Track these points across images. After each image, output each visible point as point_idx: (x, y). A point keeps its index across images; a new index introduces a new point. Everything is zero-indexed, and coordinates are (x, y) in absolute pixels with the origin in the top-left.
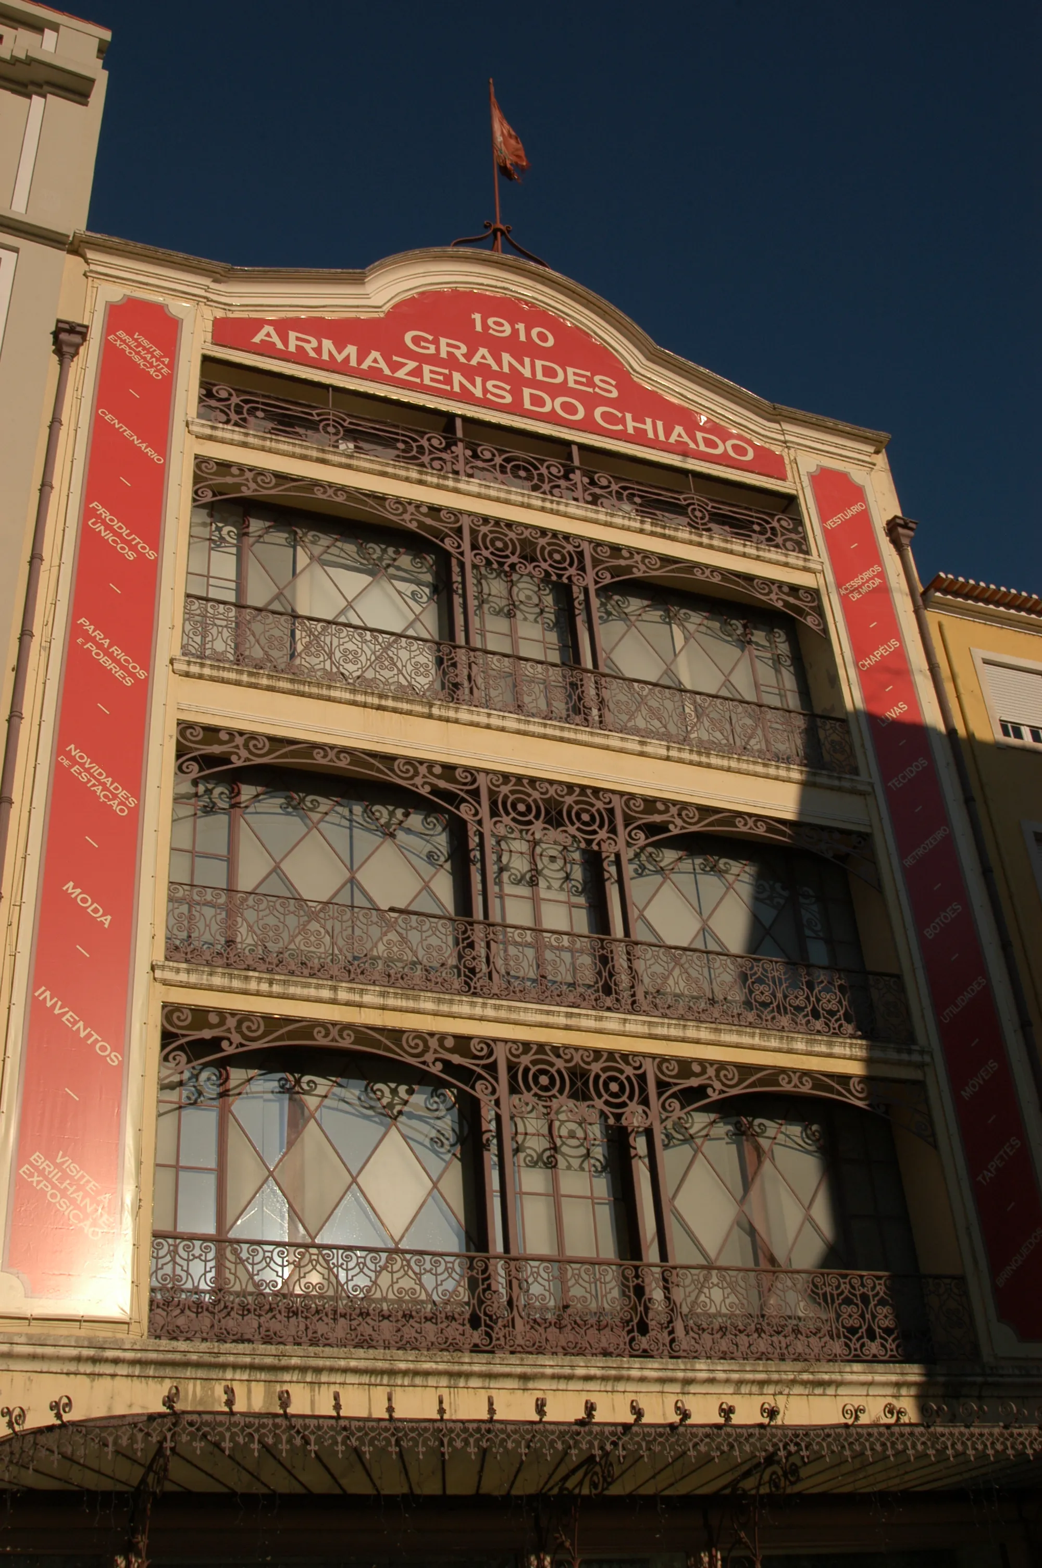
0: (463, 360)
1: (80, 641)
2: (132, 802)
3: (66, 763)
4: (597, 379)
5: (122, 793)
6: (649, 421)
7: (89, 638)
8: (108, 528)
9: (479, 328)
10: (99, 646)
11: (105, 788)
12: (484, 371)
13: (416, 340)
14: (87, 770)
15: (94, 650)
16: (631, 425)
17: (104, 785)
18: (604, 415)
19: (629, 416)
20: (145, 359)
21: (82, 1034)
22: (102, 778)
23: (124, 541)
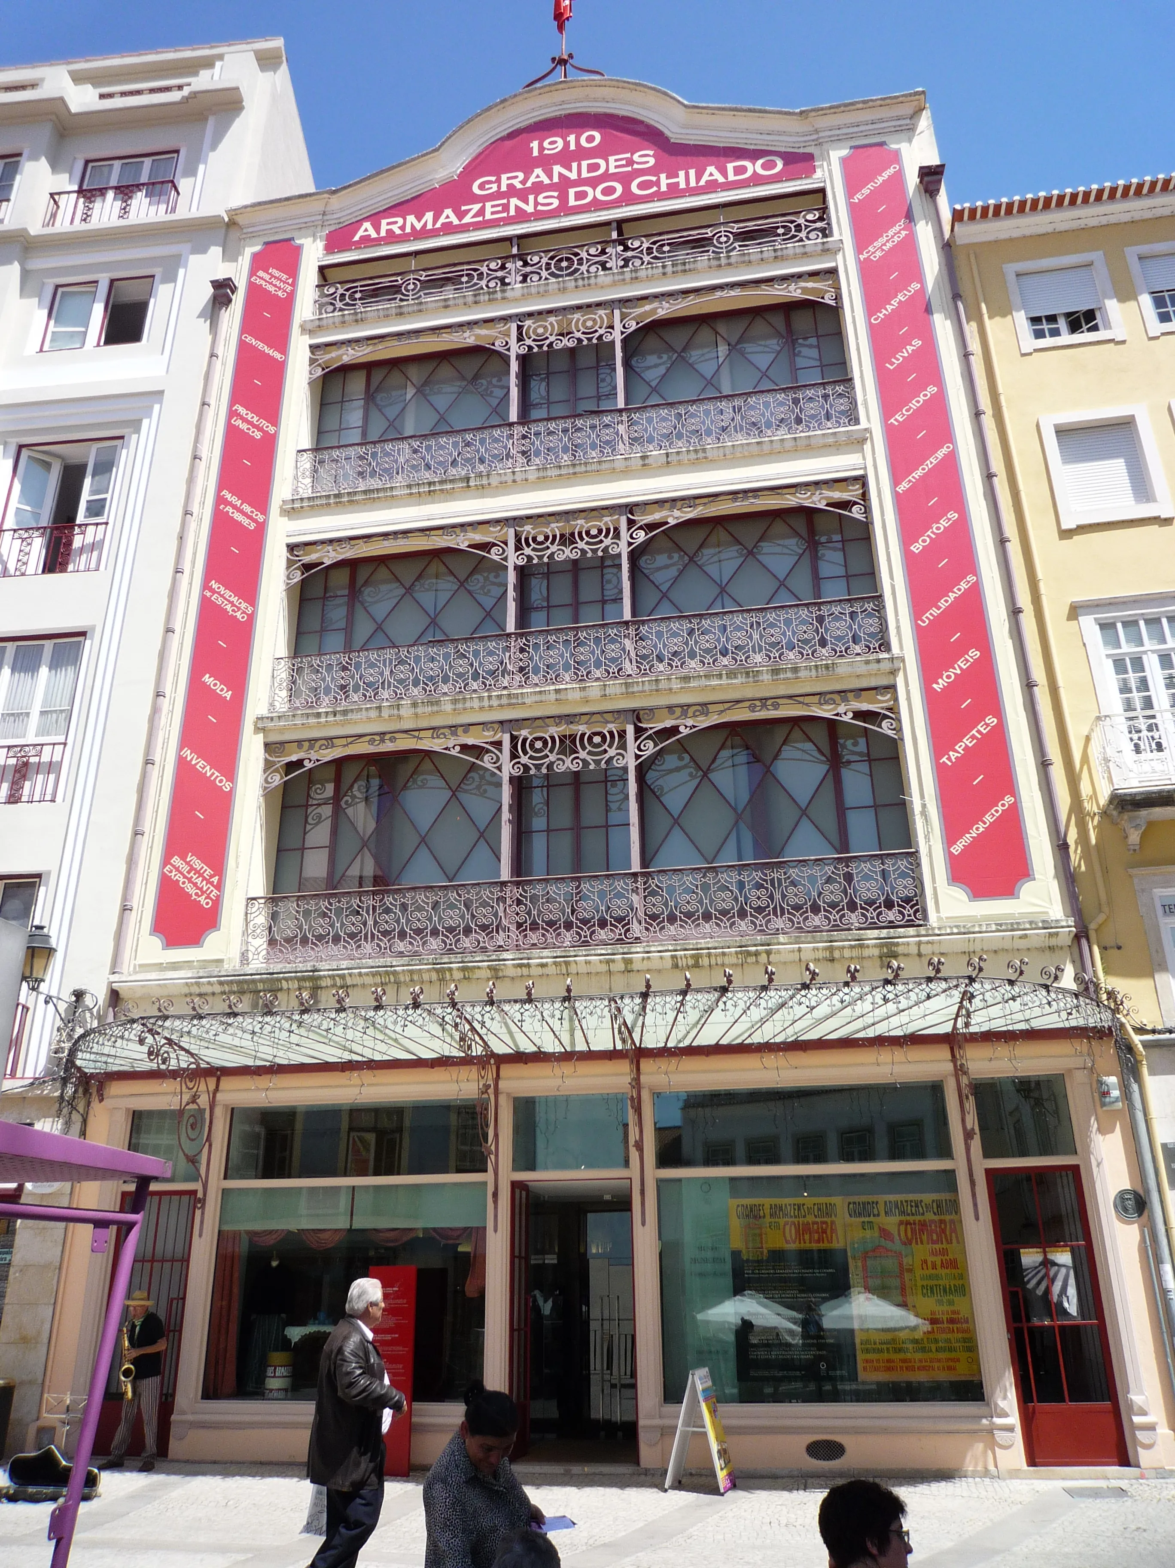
0: (519, 186)
1: (222, 507)
2: (250, 610)
3: (208, 594)
4: (636, 157)
5: (244, 605)
6: (682, 174)
7: (228, 503)
8: (245, 420)
9: (536, 153)
10: (234, 507)
11: (233, 605)
12: (538, 188)
13: (482, 187)
14: (222, 596)
15: (231, 510)
16: (664, 181)
17: (232, 603)
18: (641, 186)
19: (663, 176)
20: (275, 286)
21: (208, 774)
22: (231, 599)
23: (254, 426)
